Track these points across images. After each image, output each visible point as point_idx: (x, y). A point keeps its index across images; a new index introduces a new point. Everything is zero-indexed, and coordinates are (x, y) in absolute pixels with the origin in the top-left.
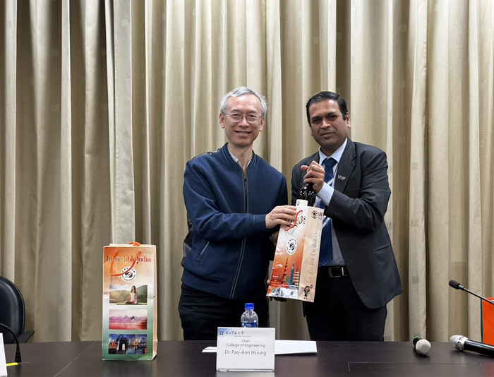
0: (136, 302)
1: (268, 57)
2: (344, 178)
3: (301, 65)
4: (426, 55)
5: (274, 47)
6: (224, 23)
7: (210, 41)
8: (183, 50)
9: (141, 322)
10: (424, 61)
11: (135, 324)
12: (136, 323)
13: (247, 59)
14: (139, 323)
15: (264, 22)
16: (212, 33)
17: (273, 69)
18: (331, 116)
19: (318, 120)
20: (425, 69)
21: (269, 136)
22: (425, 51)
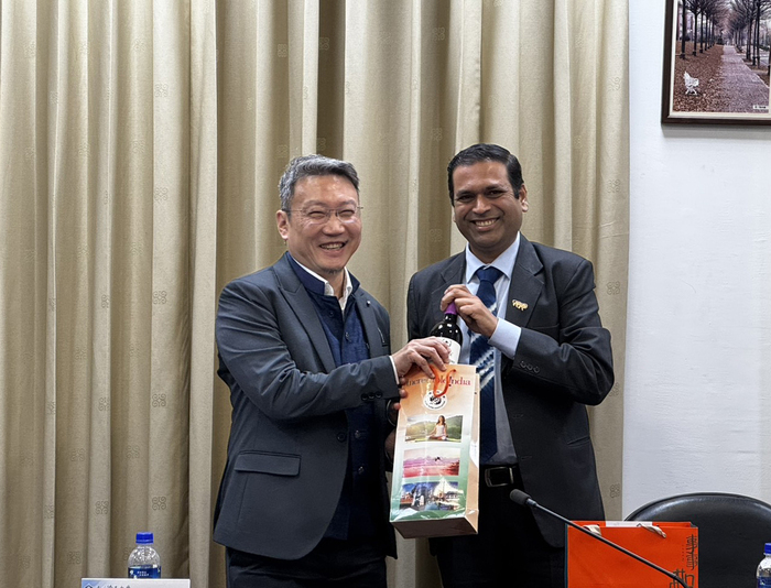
0: (444, 438)
1: (193, 80)
2: (524, 306)
3: (253, 95)
4: (479, 83)
5: (204, 60)
6: (111, 14)
7: (86, 47)
8: (33, 62)
9: (450, 465)
10: (476, 93)
11: (440, 467)
12: (442, 467)
13: (155, 83)
14: (447, 466)
15: (187, 13)
16: (89, 32)
17: (202, 101)
18: (492, 192)
19: (469, 196)
20: (478, 108)
21: (193, 225)
22: (478, 75)
